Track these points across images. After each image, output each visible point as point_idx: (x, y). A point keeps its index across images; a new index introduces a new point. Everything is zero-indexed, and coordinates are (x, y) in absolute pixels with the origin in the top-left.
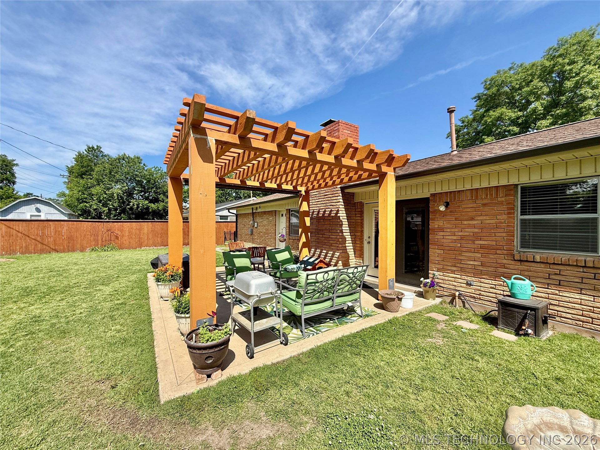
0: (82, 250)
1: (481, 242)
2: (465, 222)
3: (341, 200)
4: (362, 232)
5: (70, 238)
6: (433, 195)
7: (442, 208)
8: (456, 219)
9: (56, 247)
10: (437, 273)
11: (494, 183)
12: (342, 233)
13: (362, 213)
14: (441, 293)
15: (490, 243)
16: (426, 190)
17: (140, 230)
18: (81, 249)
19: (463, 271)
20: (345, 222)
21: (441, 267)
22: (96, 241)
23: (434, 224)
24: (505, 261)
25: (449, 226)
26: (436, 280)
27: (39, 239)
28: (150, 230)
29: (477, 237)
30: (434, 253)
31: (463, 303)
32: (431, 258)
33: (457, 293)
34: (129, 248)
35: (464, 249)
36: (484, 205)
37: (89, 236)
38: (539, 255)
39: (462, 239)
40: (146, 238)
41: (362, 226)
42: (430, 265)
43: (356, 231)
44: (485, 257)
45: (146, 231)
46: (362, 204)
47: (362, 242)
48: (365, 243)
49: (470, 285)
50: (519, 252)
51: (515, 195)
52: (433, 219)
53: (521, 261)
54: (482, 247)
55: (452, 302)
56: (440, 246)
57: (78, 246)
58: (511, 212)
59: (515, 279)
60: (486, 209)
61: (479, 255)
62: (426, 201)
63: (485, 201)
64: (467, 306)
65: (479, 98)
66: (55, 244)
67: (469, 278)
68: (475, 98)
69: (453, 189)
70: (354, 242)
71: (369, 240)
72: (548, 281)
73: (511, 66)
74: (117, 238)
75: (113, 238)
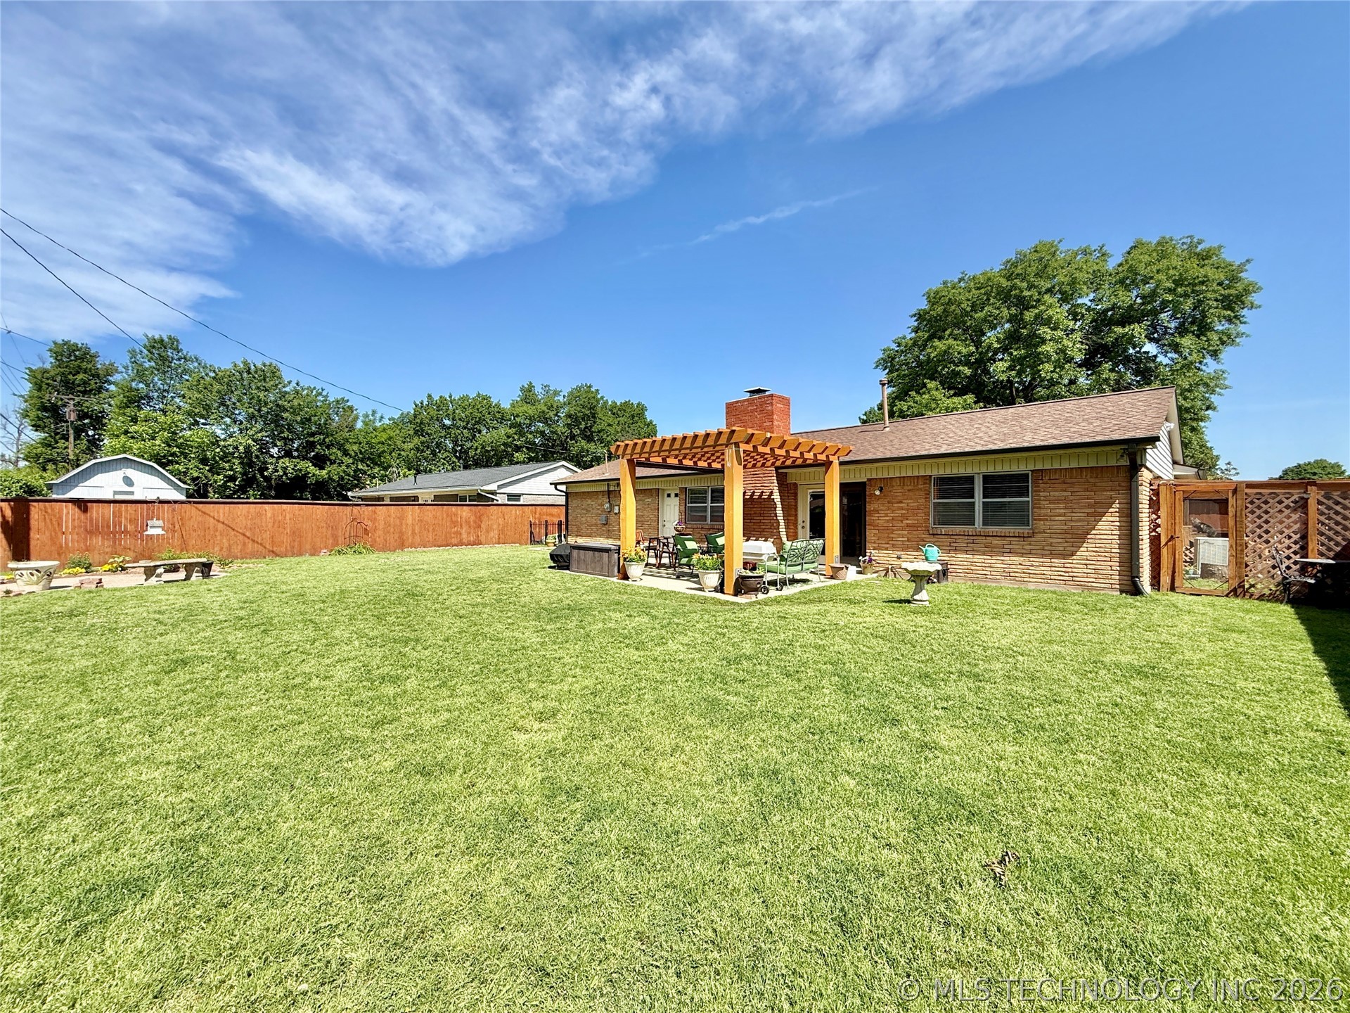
0: (314, 553)
1: (908, 522)
2: (896, 505)
3: (775, 481)
4: (796, 515)
5: (296, 534)
6: (869, 480)
7: (877, 493)
8: (889, 502)
9: (275, 549)
10: (873, 552)
11: (916, 474)
12: (776, 516)
13: (796, 495)
14: (877, 569)
15: (914, 522)
16: (863, 475)
17: (401, 518)
18: (313, 551)
19: (894, 547)
20: (779, 506)
21: (876, 545)
22: (335, 537)
23: (870, 507)
24: (924, 536)
25: (882, 508)
26: (873, 558)
27: (248, 534)
28: (417, 519)
29: (904, 517)
30: (871, 534)
31: (895, 574)
32: (868, 538)
33: (890, 567)
34: (385, 548)
35: (895, 528)
36: (909, 490)
37: (324, 530)
38: (944, 529)
39: (893, 519)
40: (410, 532)
41: (796, 510)
42: (868, 545)
43: (789, 515)
44: (910, 534)
45: (410, 521)
46: (795, 485)
47: (796, 527)
48: (799, 527)
49: (900, 558)
50: (933, 528)
51: (930, 483)
52: (870, 502)
53: (933, 535)
54: (908, 525)
55: (886, 575)
56: (876, 526)
57: (308, 547)
58: (927, 497)
59: (929, 546)
60: (911, 494)
61: (906, 532)
62: (863, 485)
63: (910, 488)
64: (897, 576)
65: (920, 316)
66: (273, 543)
67: (899, 553)
68: (915, 315)
69: (886, 476)
70: (787, 527)
71: (804, 524)
72: (950, 548)
73: (960, 276)
74: (366, 532)
75: (360, 532)
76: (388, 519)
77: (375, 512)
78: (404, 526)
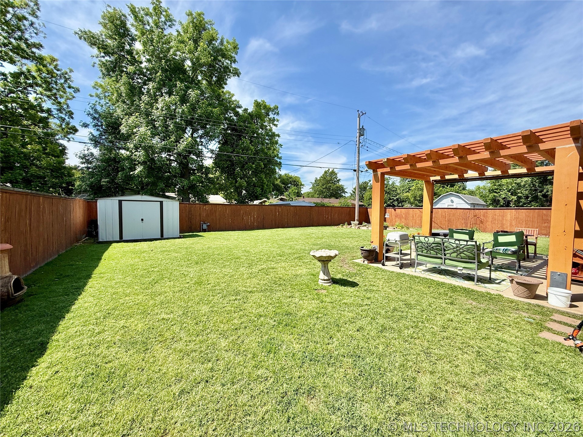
17: (503, 216)
74: (482, 222)
75: (478, 222)
76: (494, 216)
77: (487, 213)
78: (504, 221)
